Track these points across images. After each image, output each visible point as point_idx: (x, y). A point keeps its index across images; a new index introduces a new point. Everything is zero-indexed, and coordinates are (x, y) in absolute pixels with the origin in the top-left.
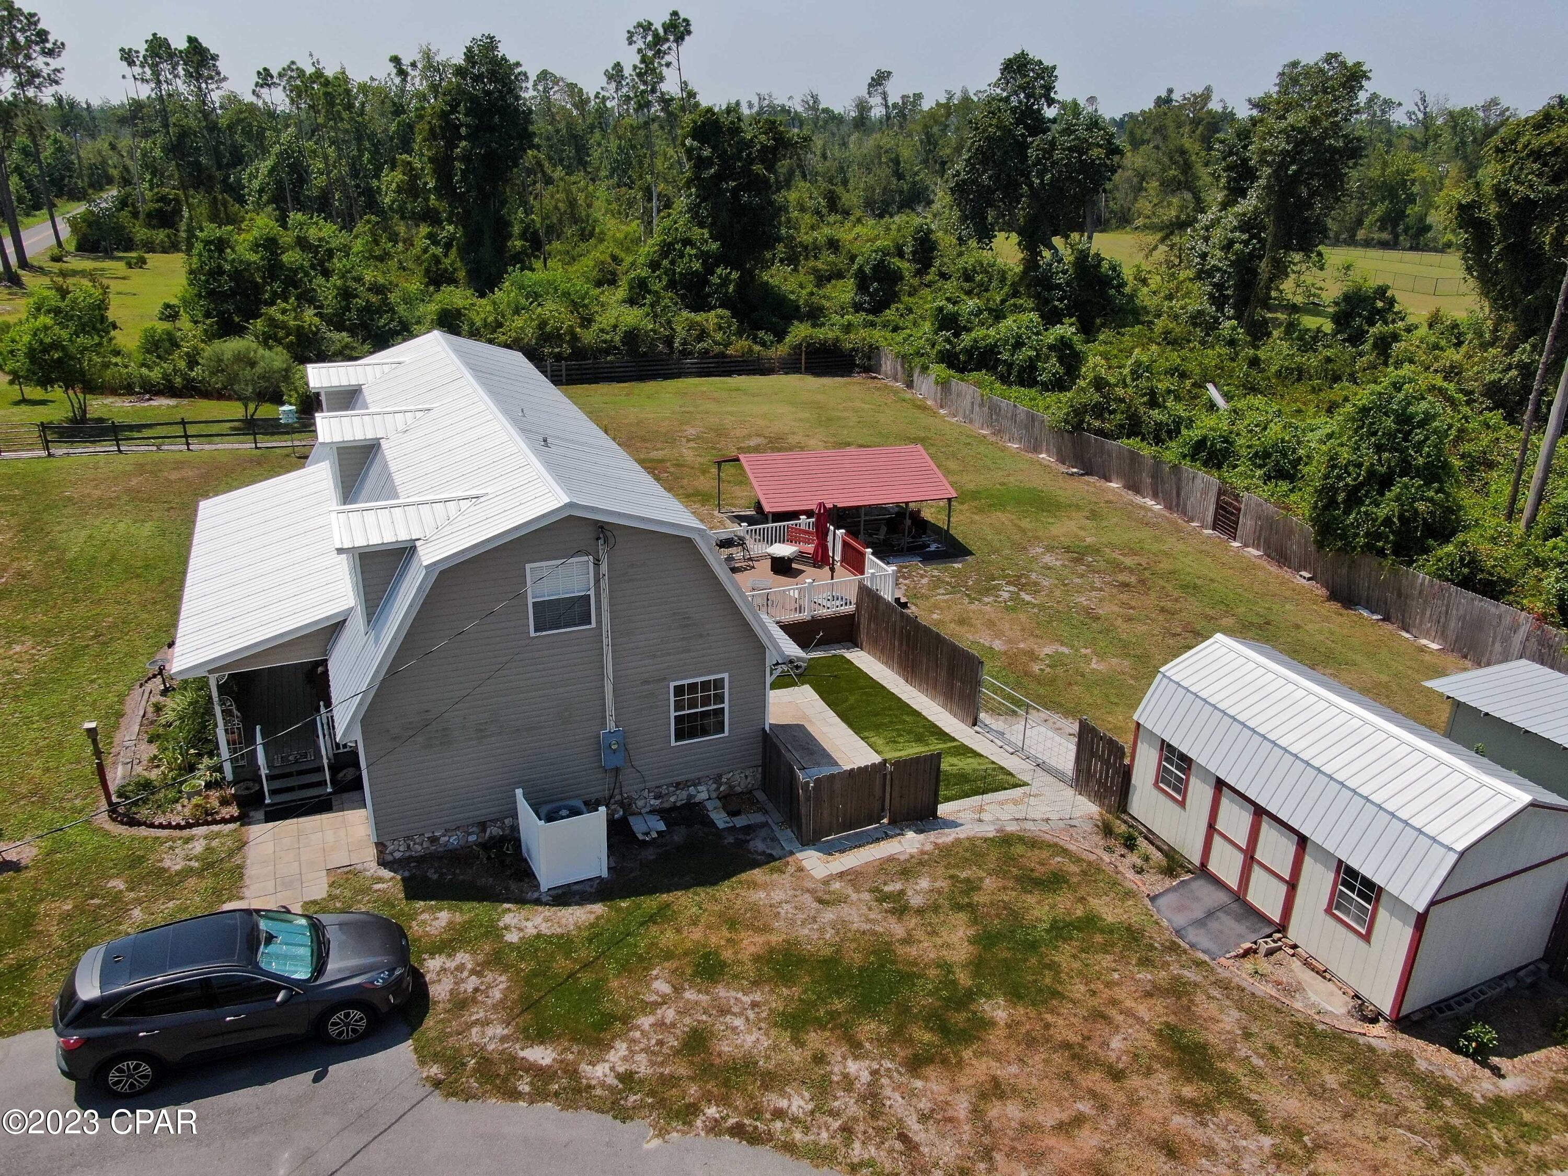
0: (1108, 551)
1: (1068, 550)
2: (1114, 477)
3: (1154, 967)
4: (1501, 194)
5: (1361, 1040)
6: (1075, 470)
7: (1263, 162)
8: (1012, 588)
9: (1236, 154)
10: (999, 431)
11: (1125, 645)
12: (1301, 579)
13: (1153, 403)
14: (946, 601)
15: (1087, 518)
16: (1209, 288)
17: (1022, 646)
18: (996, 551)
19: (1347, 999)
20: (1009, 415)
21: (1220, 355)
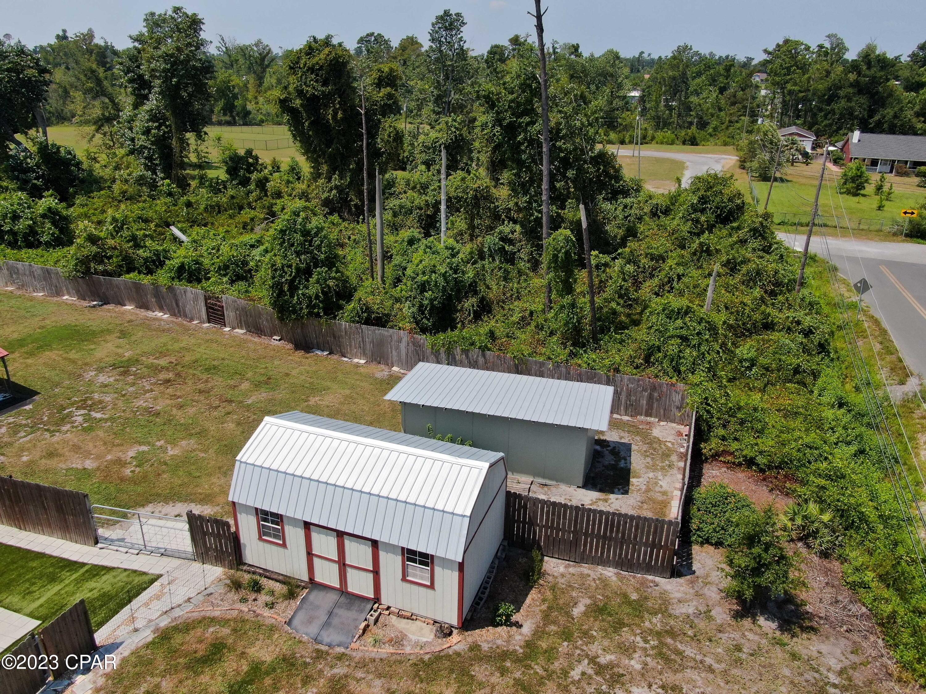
0: (144, 359)
1: (114, 366)
2: (127, 302)
3: (314, 680)
4: (300, 93)
5: (451, 652)
6: (95, 303)
7: (153, 76)
8: (83, 412)
9: (133, 72)
10: (23, 286)
11: (186, 428)
12: (275, 341)
13: (137, 246)
14: (30, 441)
15: (119, 338)
16: (143, 161)
17: (109, 457)
18: (57, 385)
19: (430, 626)
20: (27, 273)
21: (166, 204)
